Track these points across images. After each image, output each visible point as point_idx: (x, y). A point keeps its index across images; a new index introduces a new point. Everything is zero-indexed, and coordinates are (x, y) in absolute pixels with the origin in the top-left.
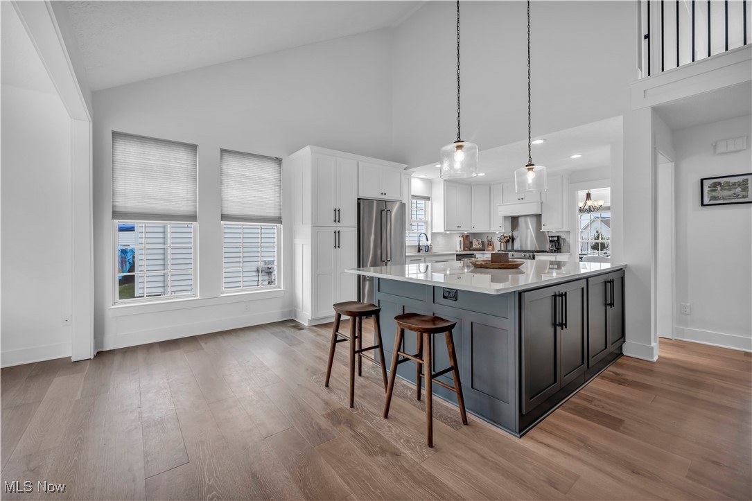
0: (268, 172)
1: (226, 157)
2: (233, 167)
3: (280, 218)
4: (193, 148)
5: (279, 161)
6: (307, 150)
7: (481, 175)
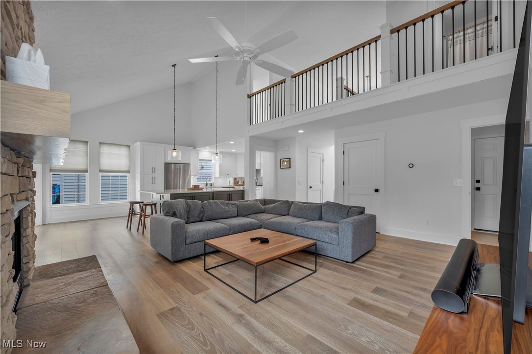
0: (124, 151)
1: (102, 145)
2: (105, 150)
3: (129, 171)
4: (86, 142)
5: (128, 146)
6: (138, 143)
7: (234, 151)
